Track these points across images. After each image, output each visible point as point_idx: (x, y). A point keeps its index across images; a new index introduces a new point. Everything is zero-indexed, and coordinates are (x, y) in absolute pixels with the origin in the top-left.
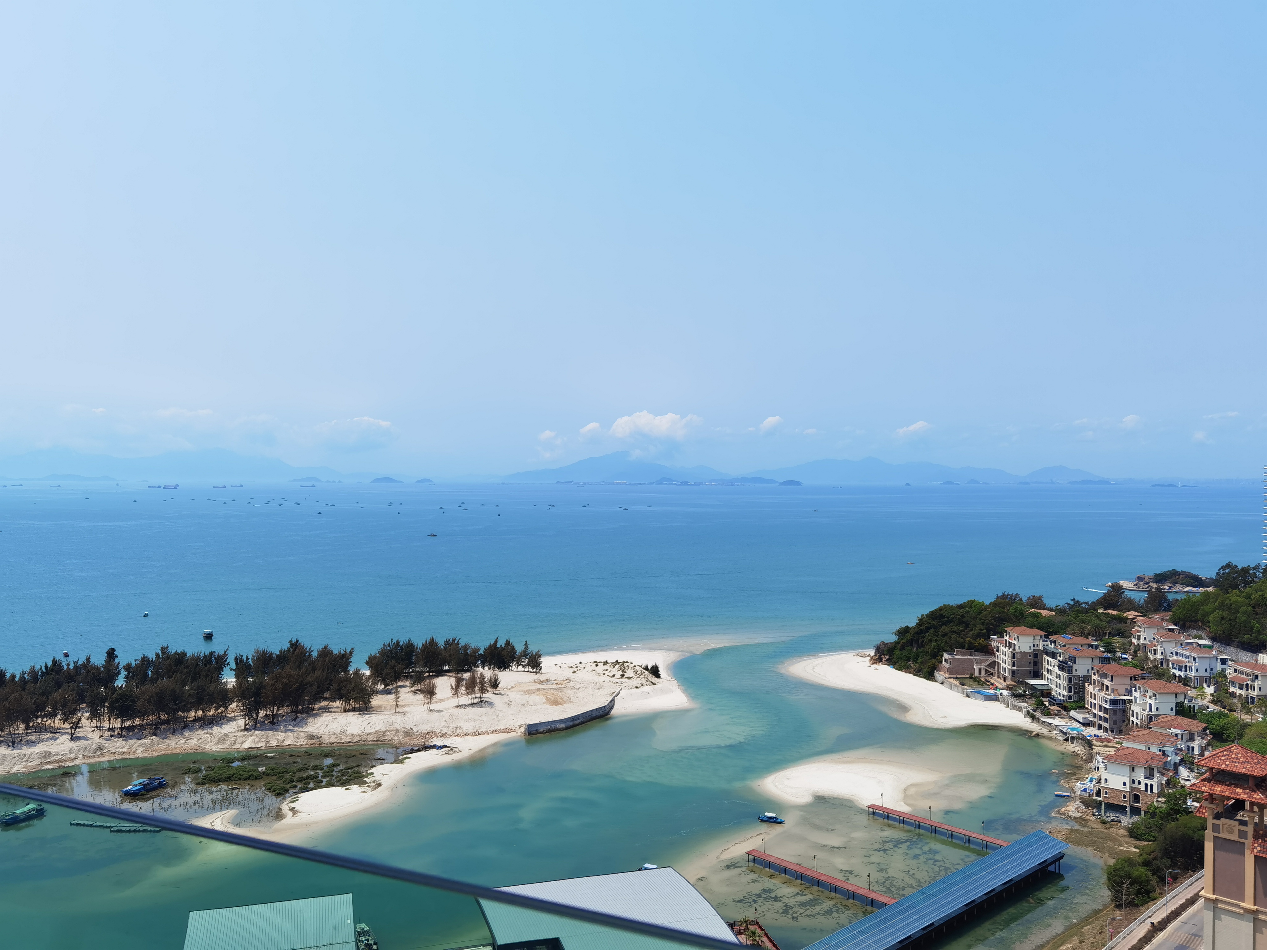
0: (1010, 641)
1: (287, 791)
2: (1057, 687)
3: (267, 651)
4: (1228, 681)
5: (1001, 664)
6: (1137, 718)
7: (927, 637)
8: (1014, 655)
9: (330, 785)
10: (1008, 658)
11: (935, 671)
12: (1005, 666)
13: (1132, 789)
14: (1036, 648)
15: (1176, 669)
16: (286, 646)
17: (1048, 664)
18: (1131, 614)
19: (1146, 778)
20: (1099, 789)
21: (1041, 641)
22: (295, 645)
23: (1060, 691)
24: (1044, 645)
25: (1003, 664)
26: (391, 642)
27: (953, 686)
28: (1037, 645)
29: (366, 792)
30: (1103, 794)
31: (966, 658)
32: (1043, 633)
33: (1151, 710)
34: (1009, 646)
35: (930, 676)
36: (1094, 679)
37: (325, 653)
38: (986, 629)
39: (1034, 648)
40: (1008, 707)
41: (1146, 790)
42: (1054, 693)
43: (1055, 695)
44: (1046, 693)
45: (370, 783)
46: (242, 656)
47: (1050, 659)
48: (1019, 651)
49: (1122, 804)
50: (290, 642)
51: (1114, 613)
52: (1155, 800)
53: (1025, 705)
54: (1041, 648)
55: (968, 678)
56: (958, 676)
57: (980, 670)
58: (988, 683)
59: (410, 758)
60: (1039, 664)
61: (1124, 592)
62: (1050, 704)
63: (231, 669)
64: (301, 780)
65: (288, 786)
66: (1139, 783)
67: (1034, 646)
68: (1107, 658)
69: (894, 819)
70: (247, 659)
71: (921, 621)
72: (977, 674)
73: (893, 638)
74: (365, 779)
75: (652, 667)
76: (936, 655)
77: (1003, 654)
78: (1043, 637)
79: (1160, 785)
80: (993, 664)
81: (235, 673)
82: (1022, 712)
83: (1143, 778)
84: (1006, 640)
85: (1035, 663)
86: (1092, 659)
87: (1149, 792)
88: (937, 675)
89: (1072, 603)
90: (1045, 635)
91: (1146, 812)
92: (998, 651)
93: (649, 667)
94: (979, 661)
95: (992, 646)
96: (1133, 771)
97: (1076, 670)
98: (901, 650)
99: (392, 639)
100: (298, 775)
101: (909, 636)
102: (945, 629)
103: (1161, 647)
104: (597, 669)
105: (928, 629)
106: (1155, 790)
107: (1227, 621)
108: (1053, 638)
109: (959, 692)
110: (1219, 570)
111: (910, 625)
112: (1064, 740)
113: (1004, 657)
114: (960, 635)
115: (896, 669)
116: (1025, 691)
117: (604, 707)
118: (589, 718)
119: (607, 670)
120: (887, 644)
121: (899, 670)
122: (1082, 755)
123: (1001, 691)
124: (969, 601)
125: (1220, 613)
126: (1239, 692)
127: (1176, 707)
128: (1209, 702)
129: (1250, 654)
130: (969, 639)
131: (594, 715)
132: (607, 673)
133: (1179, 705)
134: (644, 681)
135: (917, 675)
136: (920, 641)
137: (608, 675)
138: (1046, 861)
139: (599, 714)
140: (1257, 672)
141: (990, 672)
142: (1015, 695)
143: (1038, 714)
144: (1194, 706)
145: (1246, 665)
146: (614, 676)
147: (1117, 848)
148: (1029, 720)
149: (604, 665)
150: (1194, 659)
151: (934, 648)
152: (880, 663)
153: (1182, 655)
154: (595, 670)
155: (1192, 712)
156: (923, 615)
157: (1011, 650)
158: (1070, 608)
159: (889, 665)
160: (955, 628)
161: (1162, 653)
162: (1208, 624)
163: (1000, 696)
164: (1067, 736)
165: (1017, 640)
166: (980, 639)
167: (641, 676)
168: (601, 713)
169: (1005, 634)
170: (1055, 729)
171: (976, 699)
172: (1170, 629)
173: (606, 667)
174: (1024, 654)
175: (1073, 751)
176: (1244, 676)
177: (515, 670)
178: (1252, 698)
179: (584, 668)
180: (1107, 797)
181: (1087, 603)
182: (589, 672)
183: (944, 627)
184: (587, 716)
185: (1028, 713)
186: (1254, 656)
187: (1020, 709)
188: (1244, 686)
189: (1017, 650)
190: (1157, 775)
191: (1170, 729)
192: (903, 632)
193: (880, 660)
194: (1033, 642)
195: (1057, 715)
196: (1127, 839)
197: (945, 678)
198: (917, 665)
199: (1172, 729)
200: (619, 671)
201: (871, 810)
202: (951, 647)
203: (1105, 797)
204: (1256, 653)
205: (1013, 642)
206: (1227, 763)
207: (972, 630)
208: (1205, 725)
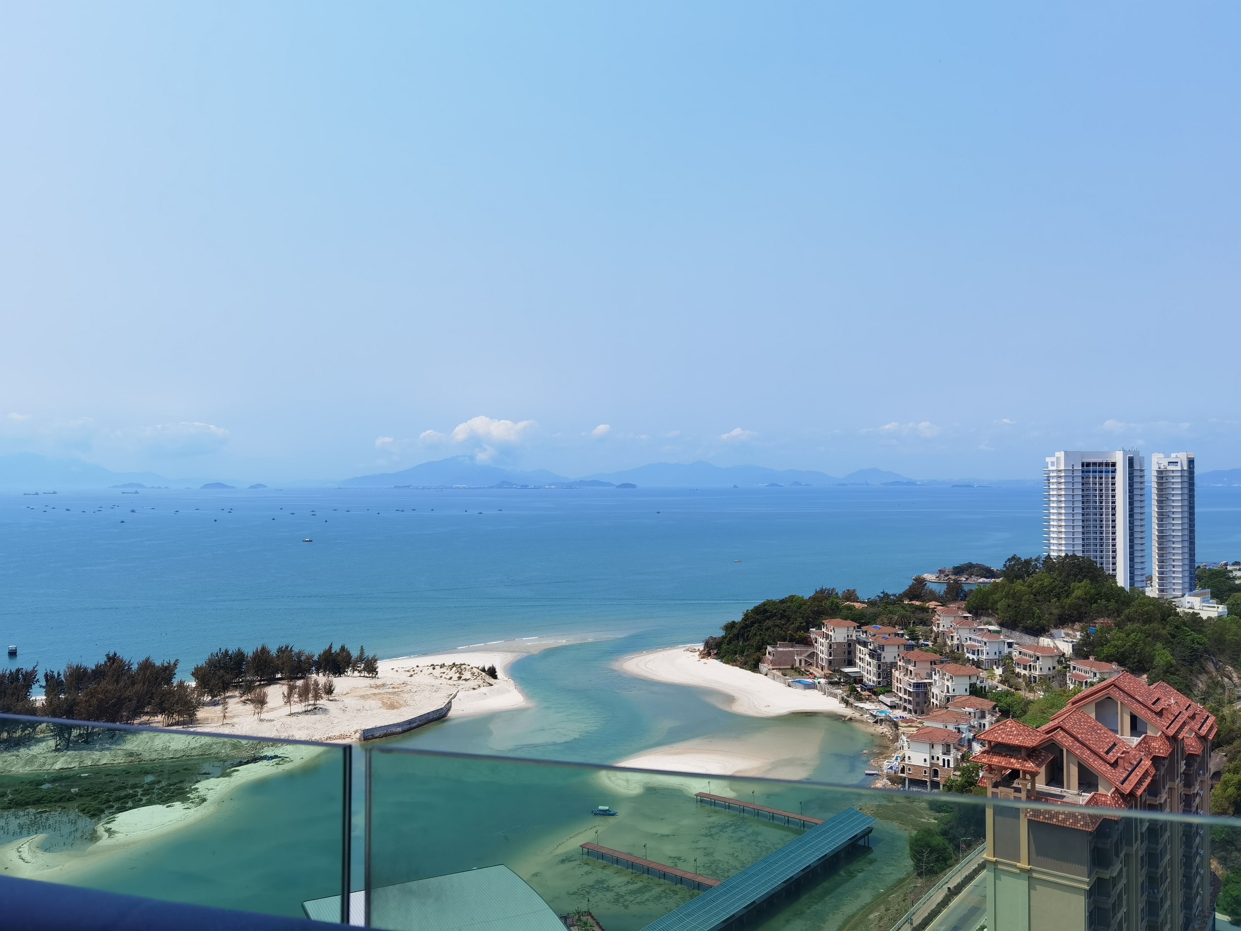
0: (827, 633)
1: (102, 811)
2: (868, 673)
3: (81, 666)
4: (1014, 663)
5: (819, 655)
6: (937, 699)
7: (752, 631)
8: (831, 645)
9: (150, 803)
10: (825, 649)
11: (760, 663)
12: (823, 656)
13: (932, 764)
14: (850, 638)
15: (970, 653)
16: (102, 660)
17: (860, 653)
18: (932, 604)
19: (944, 754)
20: (904, 766)
21: (854, 631)
22: (112, 659)
23: (871, 678)
24: (857, 635)
25: (821, 655)
26: (219, 652)
27: (776, 677)
28: (851, 635)
29: (189, 809)
30: (907, 771)
31: (787, 650)
32: (856, 624)
33: (948, 692)
34: (826, 637)
35: (755, 668)
36: (900, 665)
37: (147, 665)
38: (805, 622)
39: (848, 639)
40: (825, 694)
41: (944, 766)
42: (865, 680)
43: (867, 681)
44: (859, 680)
45: (194, 798)
46: (53, 672)
47: (862, 648)
48: (835, 642)
49: (923, 779)
50: (107, 655)
51: (918, 603)
52: (952, 774)
53: (840, 691)
54: (854, 638)
55: (789, 668)
56: (780, 667)
57: (800, 661)
58: (808, 673)
59: (238, 770)
60: (852, 653)
61: (926, 584)
62: (862, 690)
63: (41, 686)
64: (118, 799)
65: (104, 806)
66: (938, 759)
67: (848, 636)
68: (911, 645)
69: (720, 805)
70: (59, 675)
71: (746, 615)
72: (797, 665)
73: (720, 633)
74: (188, 795)
75: (489, 669)
76: (761, 648)
77: (821, 645)
78: (856, 628)
79: (956, 760)
80: (813, 655)
81: (45, 690)
82: (837, 698)
83: (941, 754)
84: (823, 632)
85: (849, 653)
86: (899, 647)
87: (946, 767)
88: (762, 667)
89: (882, 595)
90: (857, 626)
91: (944, 785)
92: (816, 642)
93: (486, 669)
94: (799, 652)
95: (811, 638)
96: (933, 748)
97: (884, 657)
98: (728, 644)
99: (220, 649)
100: (115, 794)
101: (735, 631)
102: (768, 623)
103: (957, 633)
104: (434, 672)
105: (753, 623)
106: (952, 765)
107: (1013, 608)
108: (864, 628)
109: (781, 683)
110: (1006, 562)
111: (736, 621)
112: (874, 722)
113: (821, 648)
114: (782, 628)
115: (724, 663)
116: (840, 679)
117: (441, 709)
118: (426, 720)
119: (444, 673)
120: (715, 638)
121: (726, 663)
122: (890, 736)
123: (819, 680)
124: (790, 596)
125: (1007, 601)
126: (1023, 672)
127: (970, 688)
128: (998, 682)
129: (1032, 638)
130: (790, 632)
131: (431, 718)
132: (444, 676)
133: (972, 686)
134: (481, 682)
135: (743, 668)
136: (746, 635)
137: (445, 678)
138: (856, 835)
139: (436, 716)
140: (1038, 654)
141: (809, 662)
142: (831, 683)
143: (851, 700)
144: (985, 686)
145: (1029, 648)
146: (451, 678)
147: (919, 821)
148: (843, 705)
149: (441, 668)
150: (985, 643)
151: (759, 642)
152: (709, 658)
153: (975, 640)
154: (432, 673)
155: (983, 692)
156: (748, 611)
157: (828, 641)
158: (880, 600)
159: (717, 659)
160: (778, 622)
161: (958, 639)
162: (996, 611)
163: (818, 685)
164: (877, 718)
165: (833, 631)
166: (800, 632)
167: (478, 678)
168: (438, 715)
169: (822, 626)
170: (866, 713)
171: (796, 688)
172: (964, 617)
173: (443, 670)
174: (839, 644)
175: (881, 732)
176: (1028, 658)
177: (351, 675)
178: (1035, 678)
179: (421, 671)
180: (911, 774)
181: (895, 595)
182: (426, 675)
183: (767, 621)
184: (424, 718)
185: (843, 698)
186: (1036, 639)
187: (835, 696)
188: (1028, 667)
189: (833, 641)
190: (953, 751)
191: (965, 708)
192: (730, 627)
193: (709, 654)
194: (847, 633)
195: (868, 699)
196: (928, 812)
197: (769, 669)
198: (743, 658)
199: (966, 708)
200: (456, 673)
201: (699, 798)
202: (774, 640)
203: (908, 773)
204: (1037, 637)
205: (830, 633)
206: (1003, 736)
207: (793, 623)
208: (995, 703)
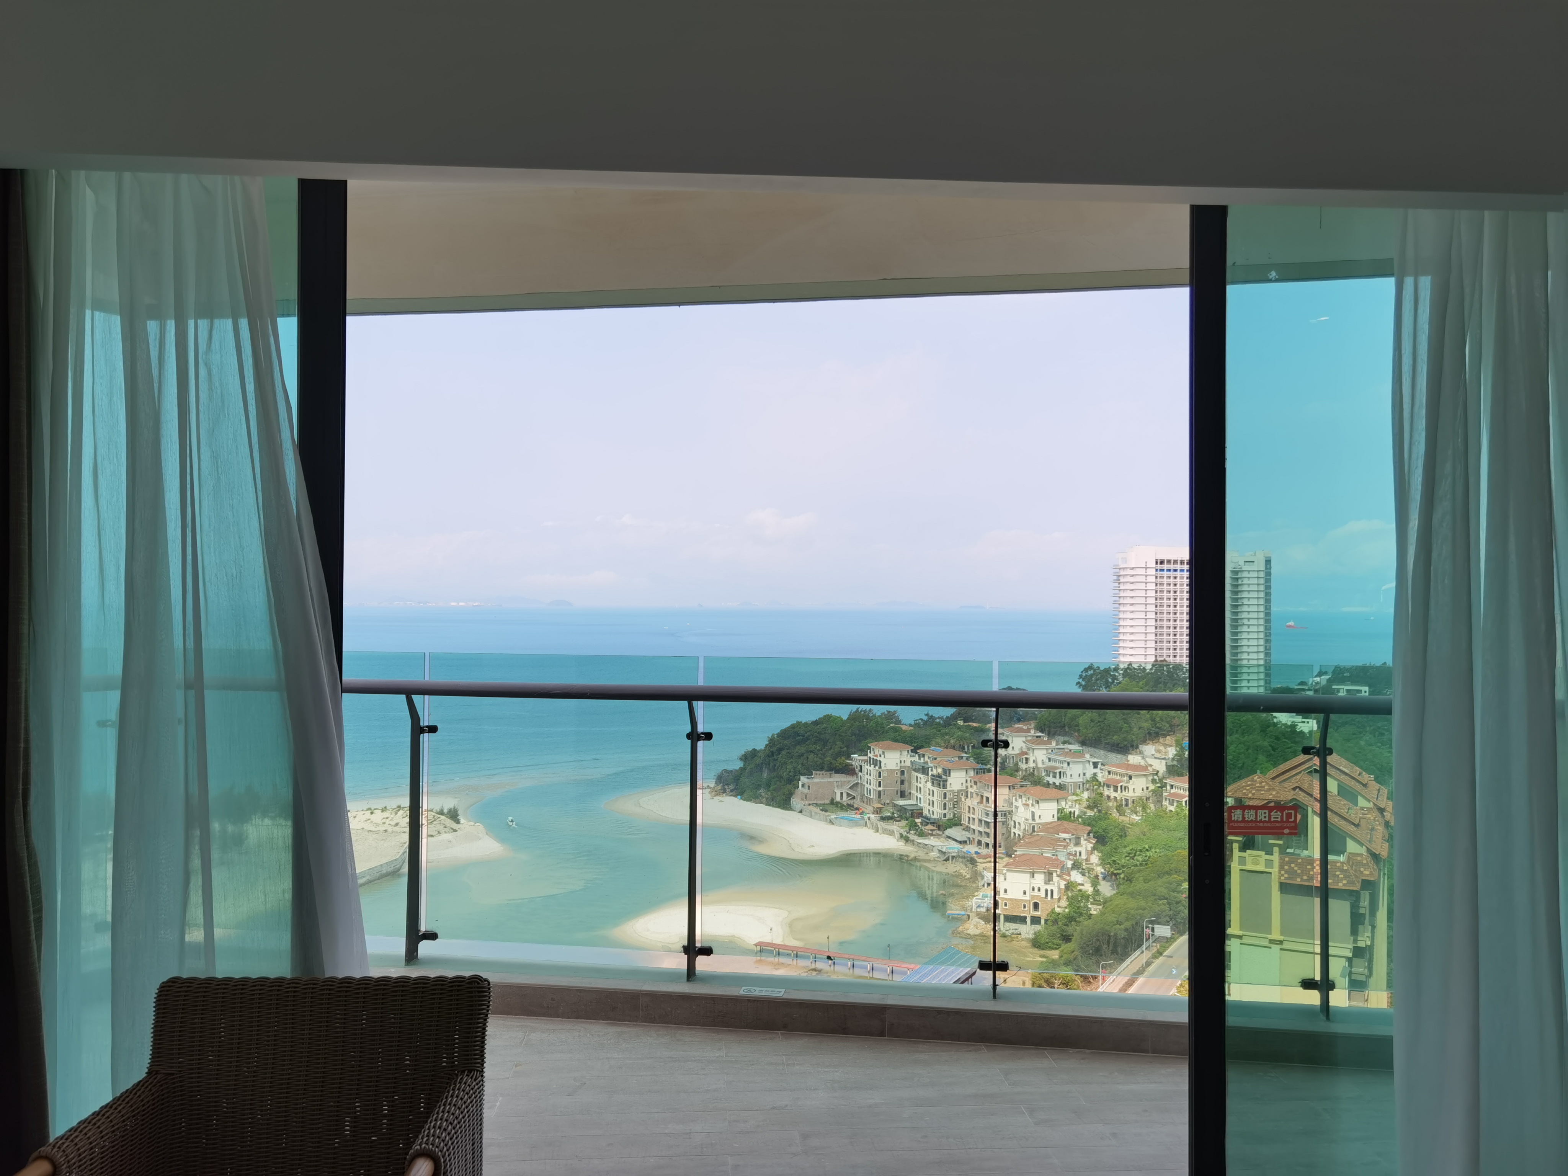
0: (875, 758)
2: (929, 805)
4: (1102, 785)
5: (864, 785)
6: (1019, 829)
7: (779, 759)
8: (880, 773)
10: (873, 778)
11: (791, 799)
12: (870, 787)
13: (1032, 897)
14: (903, 764)
15: (1049, 776)
17: (917, 782)
19: (1046, 883)
21: (909, 756)
23: (934, 810)
24: (912, 761)
25: (867, 786)
27: (813, 814)
28: (904, 761)
30: (1002, 906)
31: (826, 780)
32: (910, 748)
33: (1033, 819)
34: (873, 764)
35: (785, 803)
36: (971, 792)
38: (845, 747)
39: (901, 765)
40: (878, 831)
41: (1046, 897)
42: (926, 812)
44: (918, 813)
47: (920, 775)
48: (885, 769)
49: (1022, 914)
51: (974, 725)
52: (1056, 906)
53: (896, 827)
54: (908, 764)
55: (829, 804)
56: (817, 803)
57: (842, 794)
58: (852, 808)
60: (906, 782)
62: (923, 825)
66: (1039, 890)
67: (901, 762)
68: (980, 769)
69: (786, 955)
71: (771, 741)
72: (838, 799)
73: (738, 765)
75: (450, 811)
76: (793, 781)
77: (867, 774)
78: (910, 752)
79: (1060, 889)
80: (857, 786)
82: (894, 836)
83: (1042, 884)
84: (870, 758)
85: (902, 782)
86: (966, 771)
87: (1049, 898)
88: (794, 803)
90: (912, 750)
91: (1046, 920)
92: (861, 771)
93: (445, 811)
94: (840, 783)
95: (853, 765)
96: (1033, 877)
97: (950, 784)
98: (748, 777)
101: (758, 761)
102: (801, 749)
103: (1033, 755)
105: (780, 750)
106: (1056, 896)
107: (1097, 723)
108: (920, 751)
109: (821, 820)
110: (1082, 672)
111: (758, 748)
112: (944, 860)
113: (869, 777)
114: (817, 755)
115: (744, 800)
116: (893, 813)
117: (396, 860)
118: (378, 875)
119: (387, 818)
120: (731, 771)
121: (747, 800)
122: (966, 874)
123: (868, 815)
124: (825, 716)
125: (1090, 715)
126: (1113, 794)
127: (1058, 813)
128: (1085, 808)
130: (828, 758)
131: (385, 872)
132: (388, 822)
133: (1060, 811)
134: (441, 828)
135: (769, 805)
136: (772, 764)
137: (389, 824)
139: (390, 870)
140: (1131, 773)
141: (852, 795)
142: (883, 819)
143: (912, 836)
144: (1074, 812)
145: (1118, 766)
146: (397, 824)
148: (902, 843)
149: (382, 811)
150: (1069, 764)
151: (790, 772)
152: (724, 794)
153: (1055, 761)
154: (369, 820)
155: (1072, 818)
156: (773, 735)
157: (877, 768)
158: (924, 724)
159: (736, 796)
160: (812, 747)
161: (1034, 761)
163: (868, 821)
164: (947, 856)
165: (883, 756)
166: (841, 758)
167: (434, 823)
168: (392, 868)
169: (869, 751)
170: (932, 850)
171: (841, 826)
172: (1037, 737)
173: (386, 814)
174: (891, 771)
175: (955, 870)
176: (1118, 777)
183: (798, 747)
185: (901, 836)
187: (891, 833)
188: (1119, 788)
189: (883, 768)
191: (1058, 834)
192: (749, 757)
193: (724, 791)
194: (900, 758)
195: (932, 835)
197: (804, 805)
198: (769, 793)
199: (1060, 834)
201: (759, 948)
202: (808, 769)
205: (879, 759)
207: (831, 748)
208: (1089, 828)
